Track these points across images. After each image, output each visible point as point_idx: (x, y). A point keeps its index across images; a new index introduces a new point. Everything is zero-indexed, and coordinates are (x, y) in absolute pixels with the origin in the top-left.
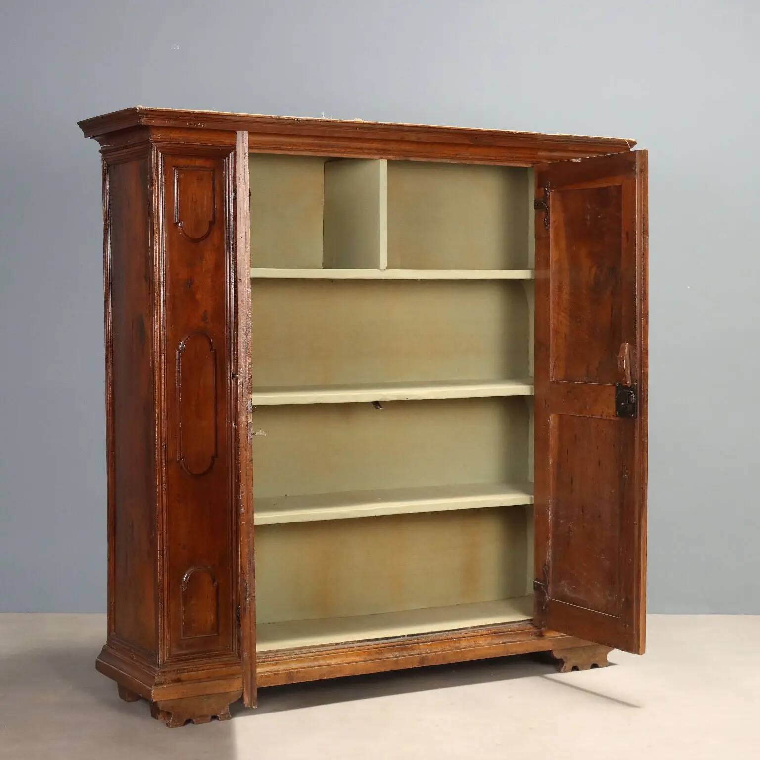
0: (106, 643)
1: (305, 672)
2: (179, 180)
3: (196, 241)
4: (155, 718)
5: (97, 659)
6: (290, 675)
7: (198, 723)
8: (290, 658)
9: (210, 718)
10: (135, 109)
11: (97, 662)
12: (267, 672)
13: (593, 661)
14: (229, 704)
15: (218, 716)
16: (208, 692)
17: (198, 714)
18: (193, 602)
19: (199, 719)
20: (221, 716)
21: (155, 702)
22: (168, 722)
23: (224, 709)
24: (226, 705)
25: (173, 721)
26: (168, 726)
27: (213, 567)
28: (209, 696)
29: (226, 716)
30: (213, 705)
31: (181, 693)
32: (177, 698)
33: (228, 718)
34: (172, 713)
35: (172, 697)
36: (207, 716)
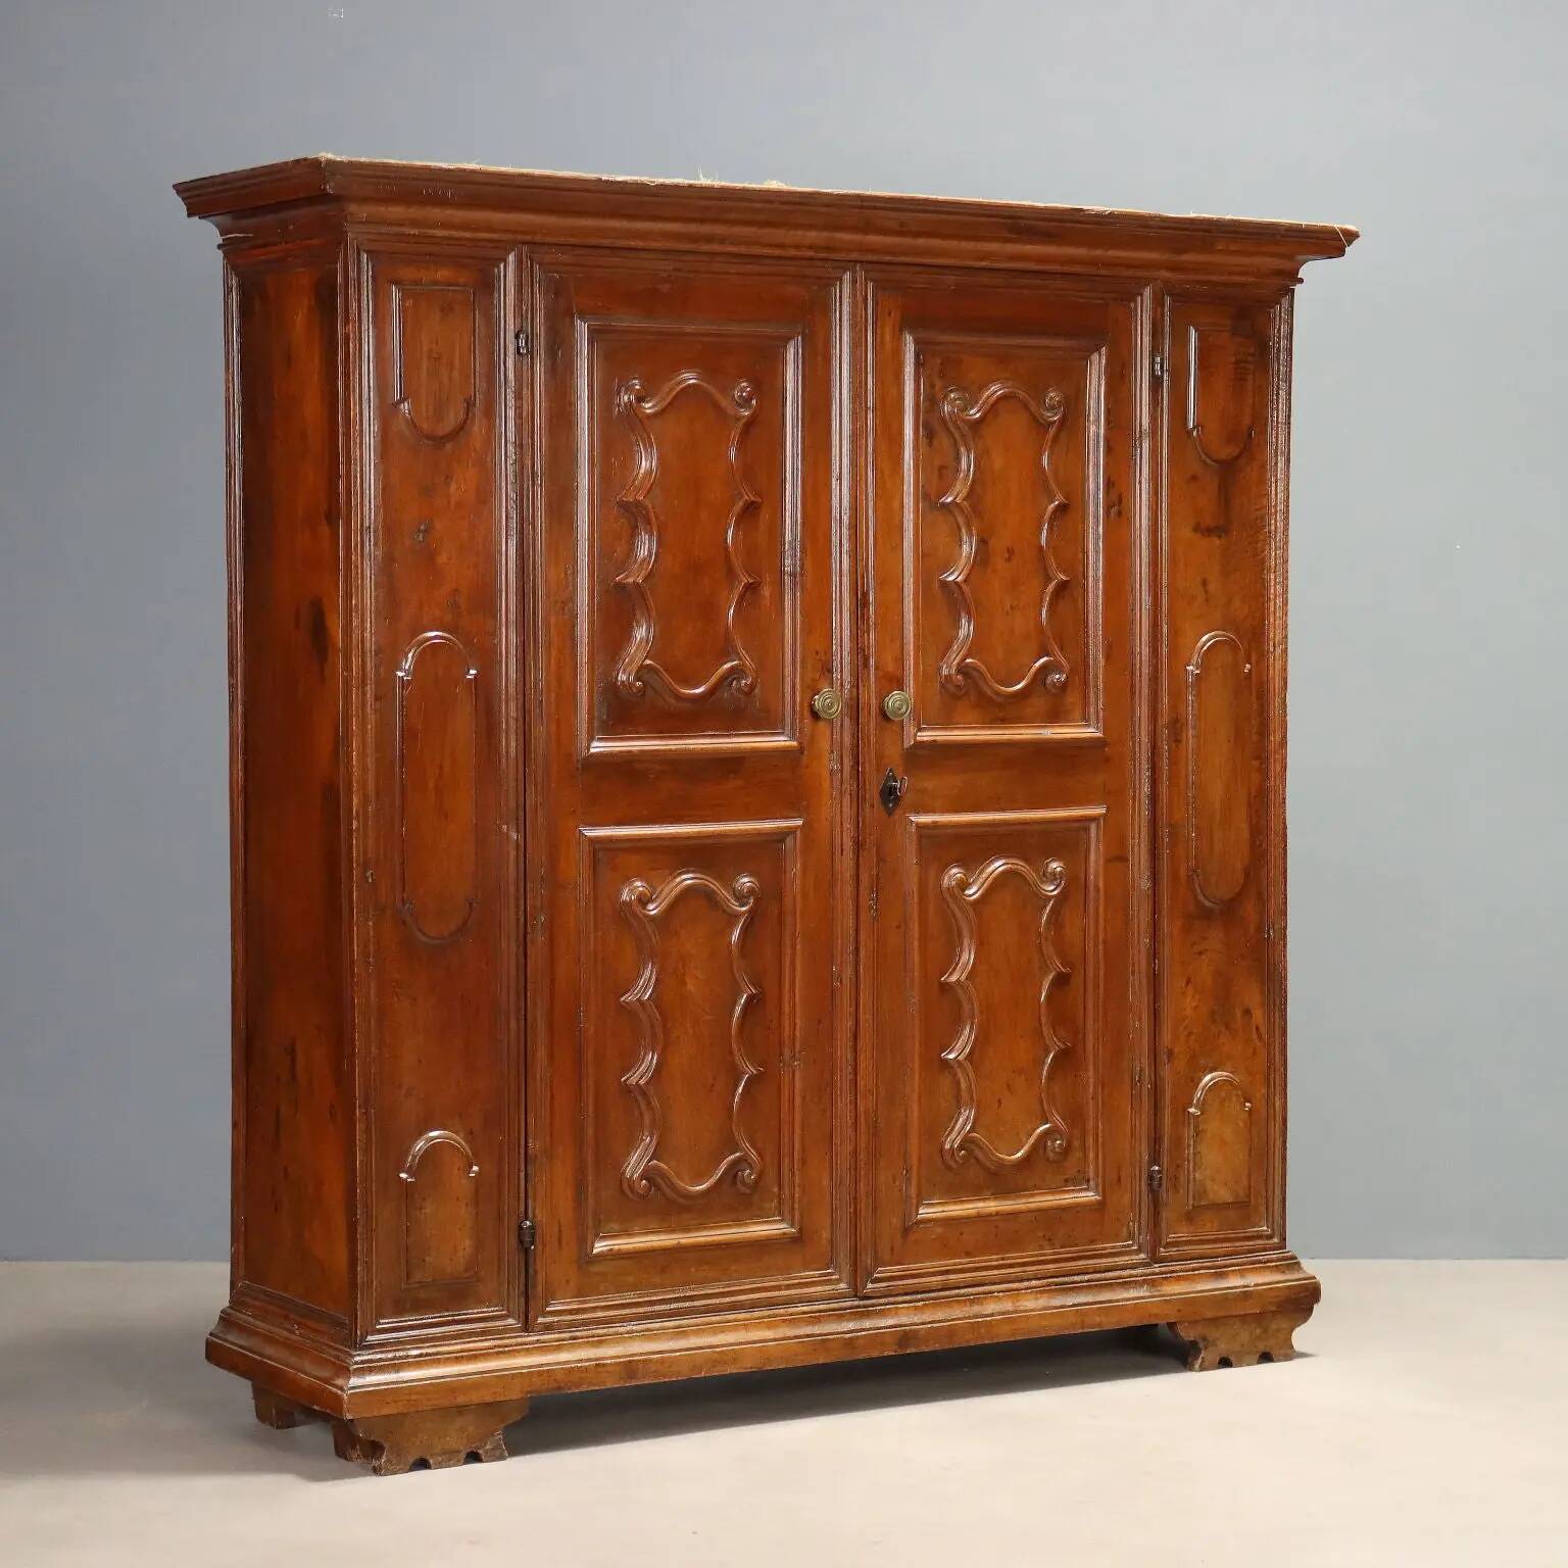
0: (228, 1304)
1: (662, 1361)
2: (403, 310)
3: (439, 441)
4: (346, 1458)
5: (207, 1339)
6: (630, 1367)
7: (440, 1466)
8: (628, 1333)
9: (463, 1455)
10: (316, 163)
11: (209, 1344)
12: (581, 1361)
13: (1262, 1347)
14: (502, 1425)
15: (480, 1452)
16: (461, 1400)
17: (439, 1447)
18: (428, 1211)
19: (440, 1459)
20: (486, 1452)
21: (352, 1421)
22: (375, 1463)
23: (491, 1439)
24: (496, 1430)
25: (388, 1461)
26: (376, 1471)
27: (470, 1136)
28: (461, 1410)
29: (498, 1453)
30: (471, 1429)
31: (405, 1402)
32: (395, 1411)
33: (502, 1458)
34: (386, 1445)
35: (386, 1411)
36: (458, 1452)
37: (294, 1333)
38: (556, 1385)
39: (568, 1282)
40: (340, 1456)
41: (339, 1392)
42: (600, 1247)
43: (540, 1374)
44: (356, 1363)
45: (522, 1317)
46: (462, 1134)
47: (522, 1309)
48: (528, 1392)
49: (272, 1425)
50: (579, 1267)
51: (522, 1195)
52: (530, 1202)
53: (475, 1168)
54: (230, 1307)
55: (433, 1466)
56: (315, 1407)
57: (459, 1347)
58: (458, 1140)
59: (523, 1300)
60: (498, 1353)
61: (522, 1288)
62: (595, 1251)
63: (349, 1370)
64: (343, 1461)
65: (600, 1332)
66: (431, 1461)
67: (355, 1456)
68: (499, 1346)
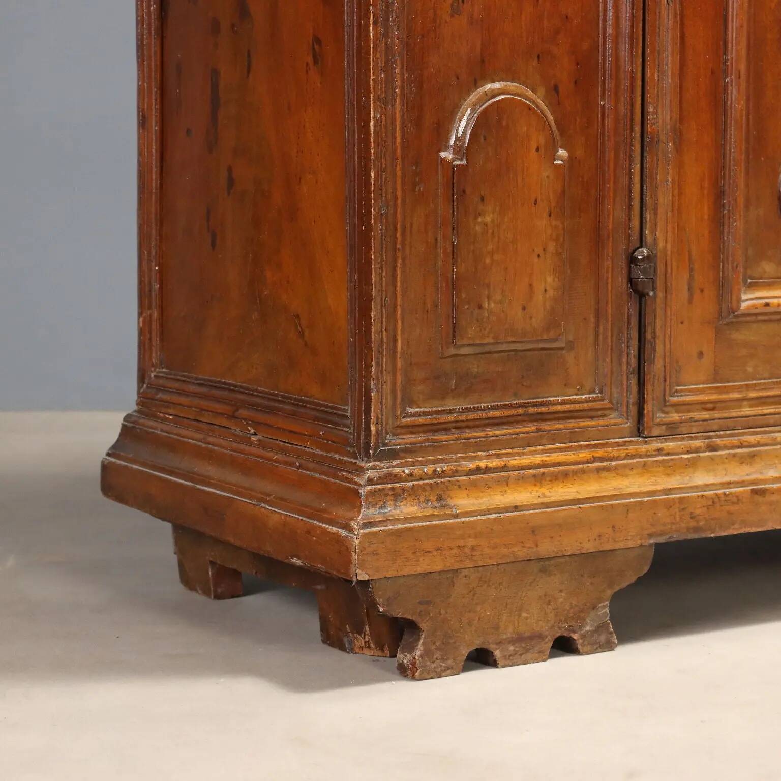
0: (135, 407)
4: (342, 648)
5: (103, 462)
7: (512, 661)
9: (548, 643)
11: (106, 470)
12: (729, 484)
14: (609, 593)
15: (575, 636)
16: (546, 548)
17: (511, 630)
18: (488, 219)
19: (512, 648)
20: (583, 636)
21: (365, 583)
22: (403, 657)
23: (592, 614)
24: (600, 600)
25: (427, 653)
26: (406, 672)
27: (554, 92)
28: (545, 564)
29: (603, 638)
30: (561, 598)
31: (455, 551)
32: (438, 567)
33: (608, 646)
34: (423, 626)
35: (424, 565)
36: (541, 637)
37: (249, 442)
38: (693, 524)
39: (701, 355)
40: (332, 645)
41: (343, 533)
42: (749, 300)
43: (668, 505)
44: (370, 482)
45: (633, 410)
46: (542, 91)
47: (633, 398)
48: (650, 536)
49: (206, 593)
50: (718, 332)
51: (636, 203)
52: (648, 216)
53: (562, 152)
54: (139, 412)
55: (500, 663)
56: (295, 561)
57: (538, 459)
58: (537, 99)
59: (634, 382)
60: (599, 470)
61: (634, 363)
62: (744, 305)
63: (357, 494)
64: (336, 652)
65: (752, 439)
66: (497, 654)
67: (360, 641)
68: (601, 459)
